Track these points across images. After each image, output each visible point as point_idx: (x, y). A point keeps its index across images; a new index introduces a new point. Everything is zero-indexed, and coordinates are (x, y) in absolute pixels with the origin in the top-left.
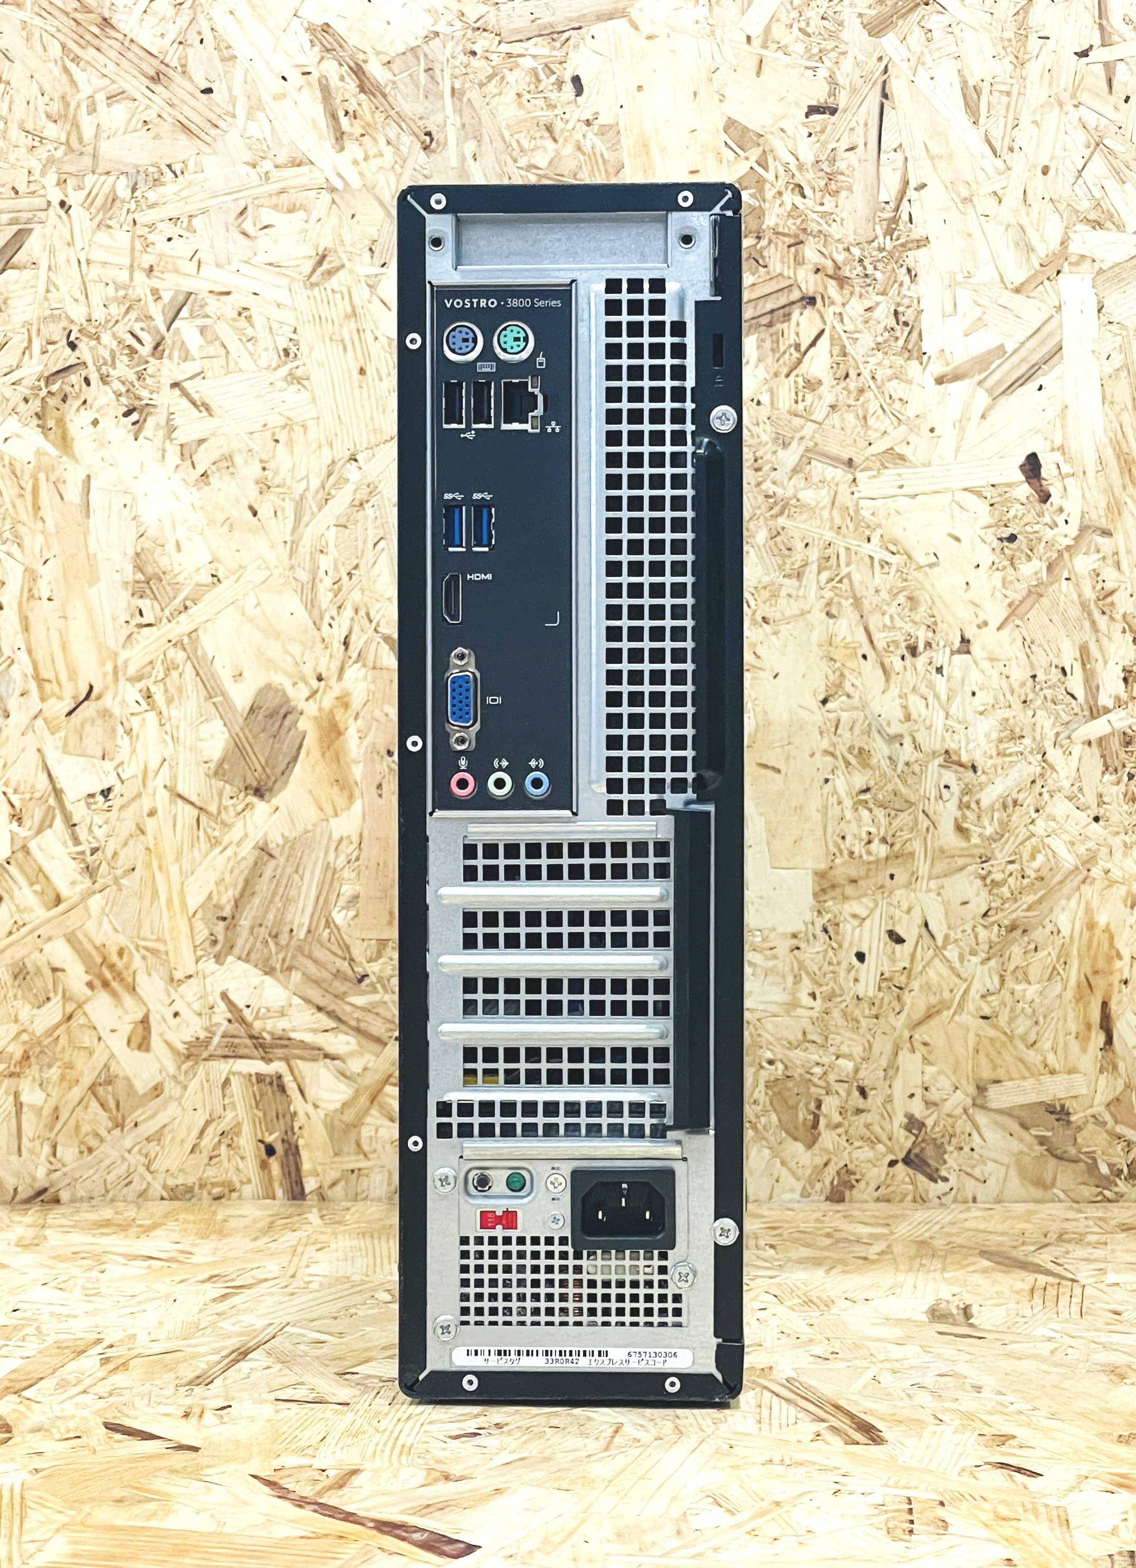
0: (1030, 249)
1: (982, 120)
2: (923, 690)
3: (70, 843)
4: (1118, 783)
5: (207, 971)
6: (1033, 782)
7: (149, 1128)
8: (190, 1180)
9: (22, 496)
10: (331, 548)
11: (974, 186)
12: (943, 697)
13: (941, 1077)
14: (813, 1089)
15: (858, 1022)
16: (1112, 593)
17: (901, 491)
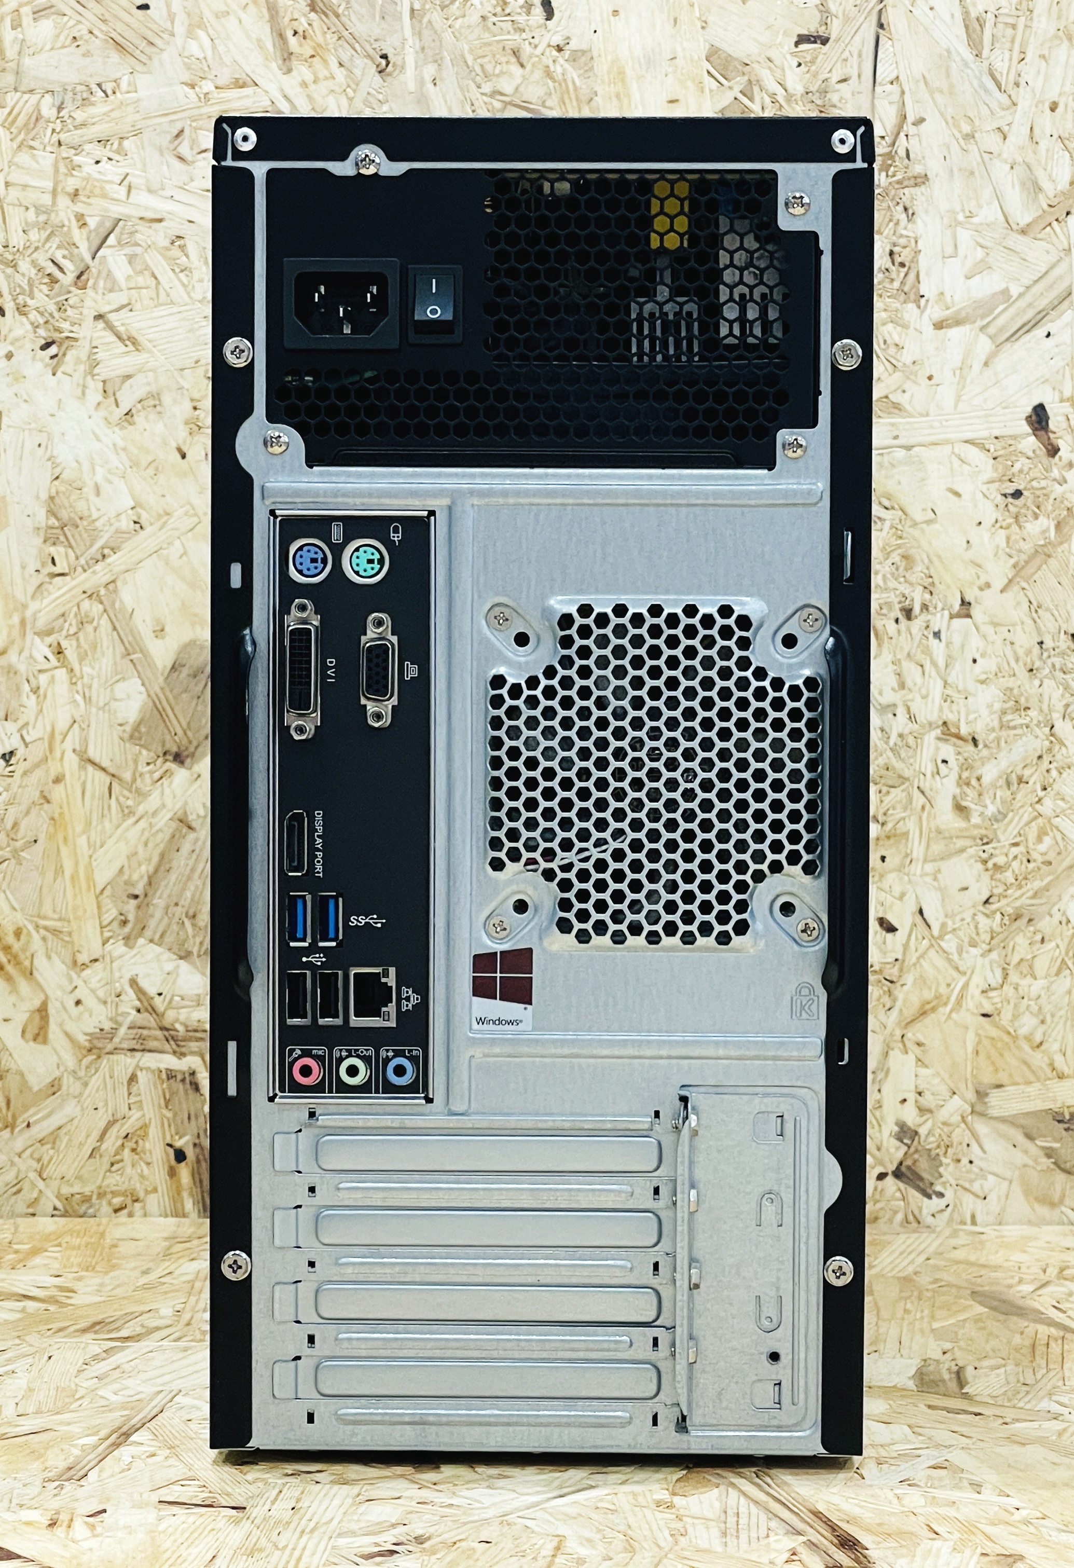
0: (1038, 189)
1: (985, 53)
2: (920, 657)
5: (115, 954)
6: (1040, 757)
7: (41, 1130)
8: (87, 1190)
11: (977, 122)
12: (941, 663)
13: (937, 1081)
17: (896, 442)
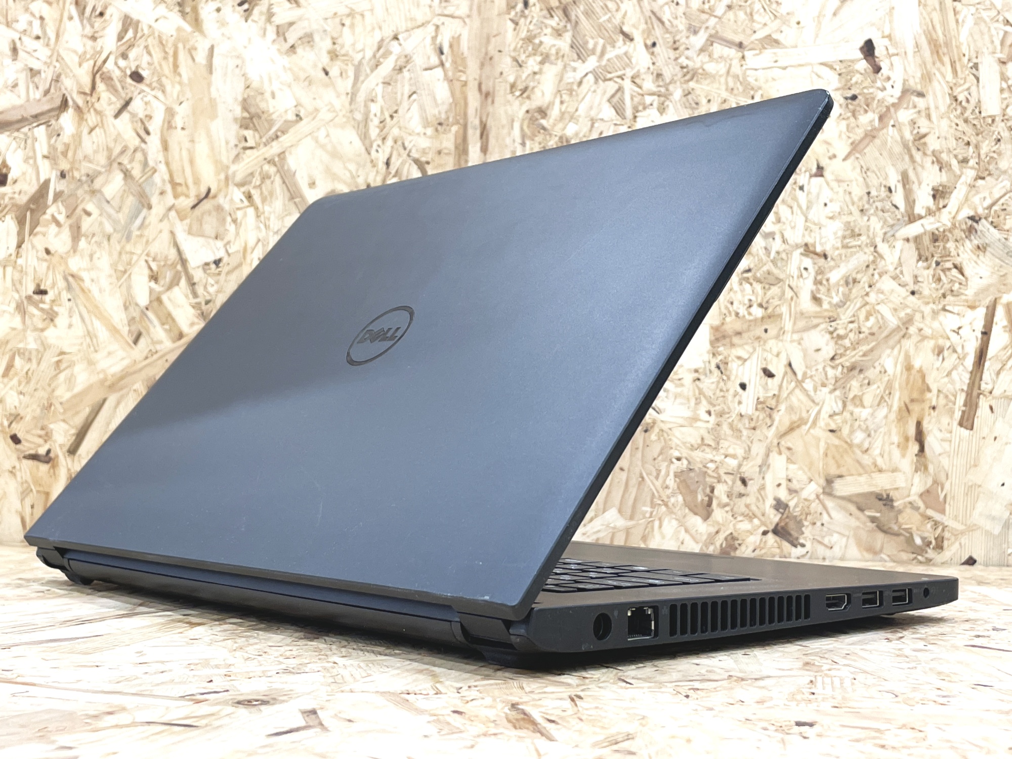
2: (790, 201)
3: (191, 296)
4: (928, 268)
6: (868, 266)
9: (165, 58)
10: (379, 98)
12: (804, 207)
13: (800, 472)
14: (708, 479)
15: (741, 432)
16: (924, 136)
17: (776, 65)
